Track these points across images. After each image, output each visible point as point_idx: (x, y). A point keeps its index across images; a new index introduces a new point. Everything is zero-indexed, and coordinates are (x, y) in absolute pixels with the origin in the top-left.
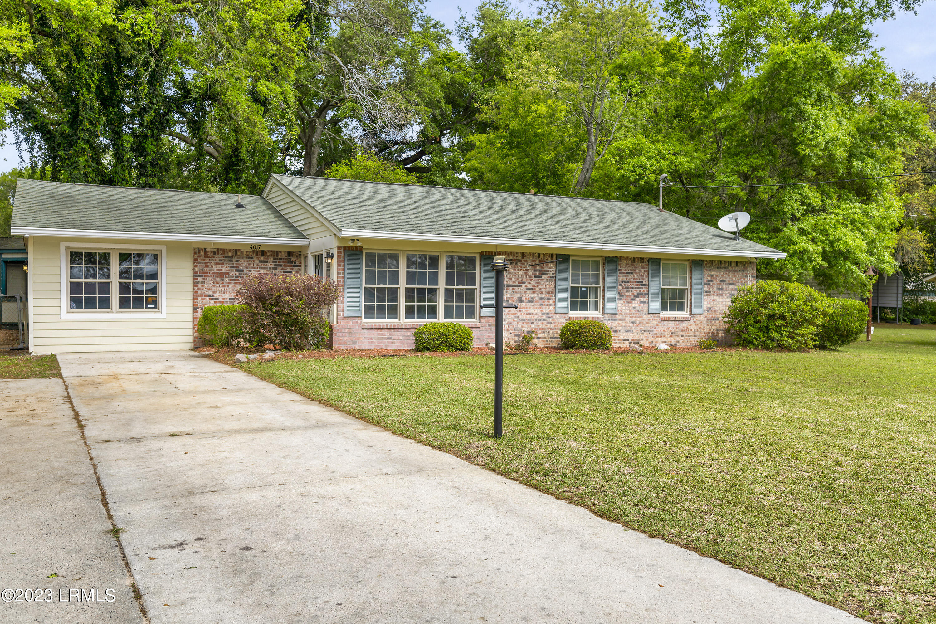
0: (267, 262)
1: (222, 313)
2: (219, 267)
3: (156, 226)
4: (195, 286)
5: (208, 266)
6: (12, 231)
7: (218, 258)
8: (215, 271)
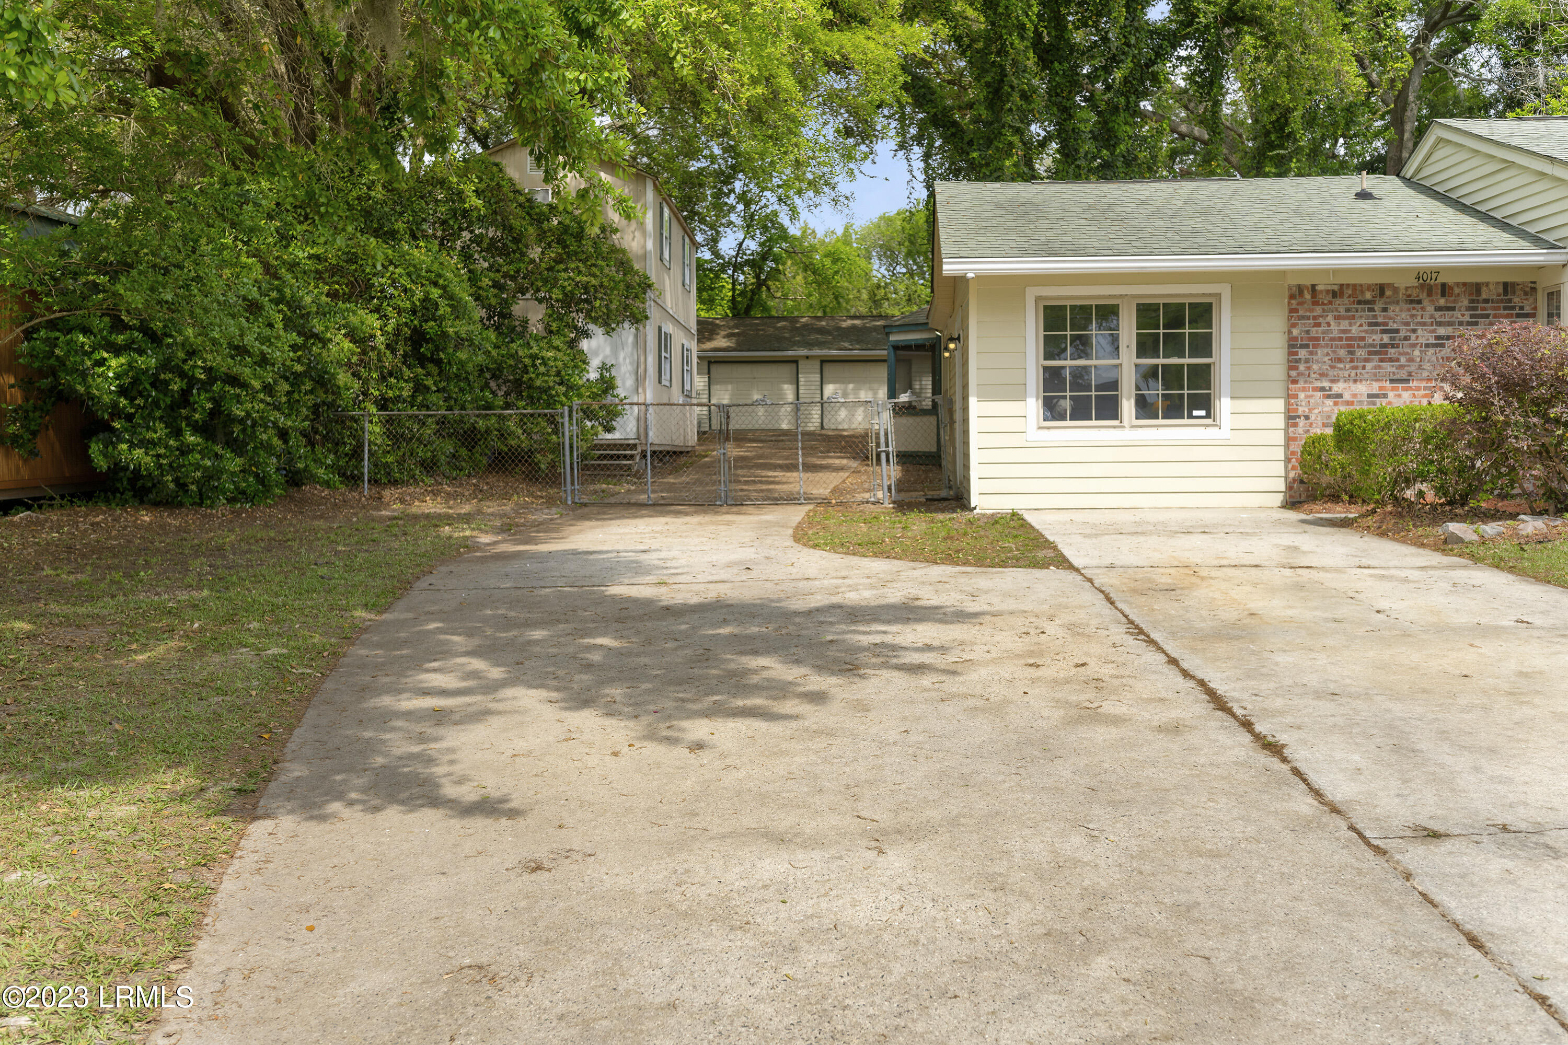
0: (1453, 309)
1: (1388, 426)
2: (1345, 324)
3: (1211, 243)
4: (1291, 368)
5: (1319, 325)
6: (945, 267)
7: (1341, 305)
8: (1336, 334)
